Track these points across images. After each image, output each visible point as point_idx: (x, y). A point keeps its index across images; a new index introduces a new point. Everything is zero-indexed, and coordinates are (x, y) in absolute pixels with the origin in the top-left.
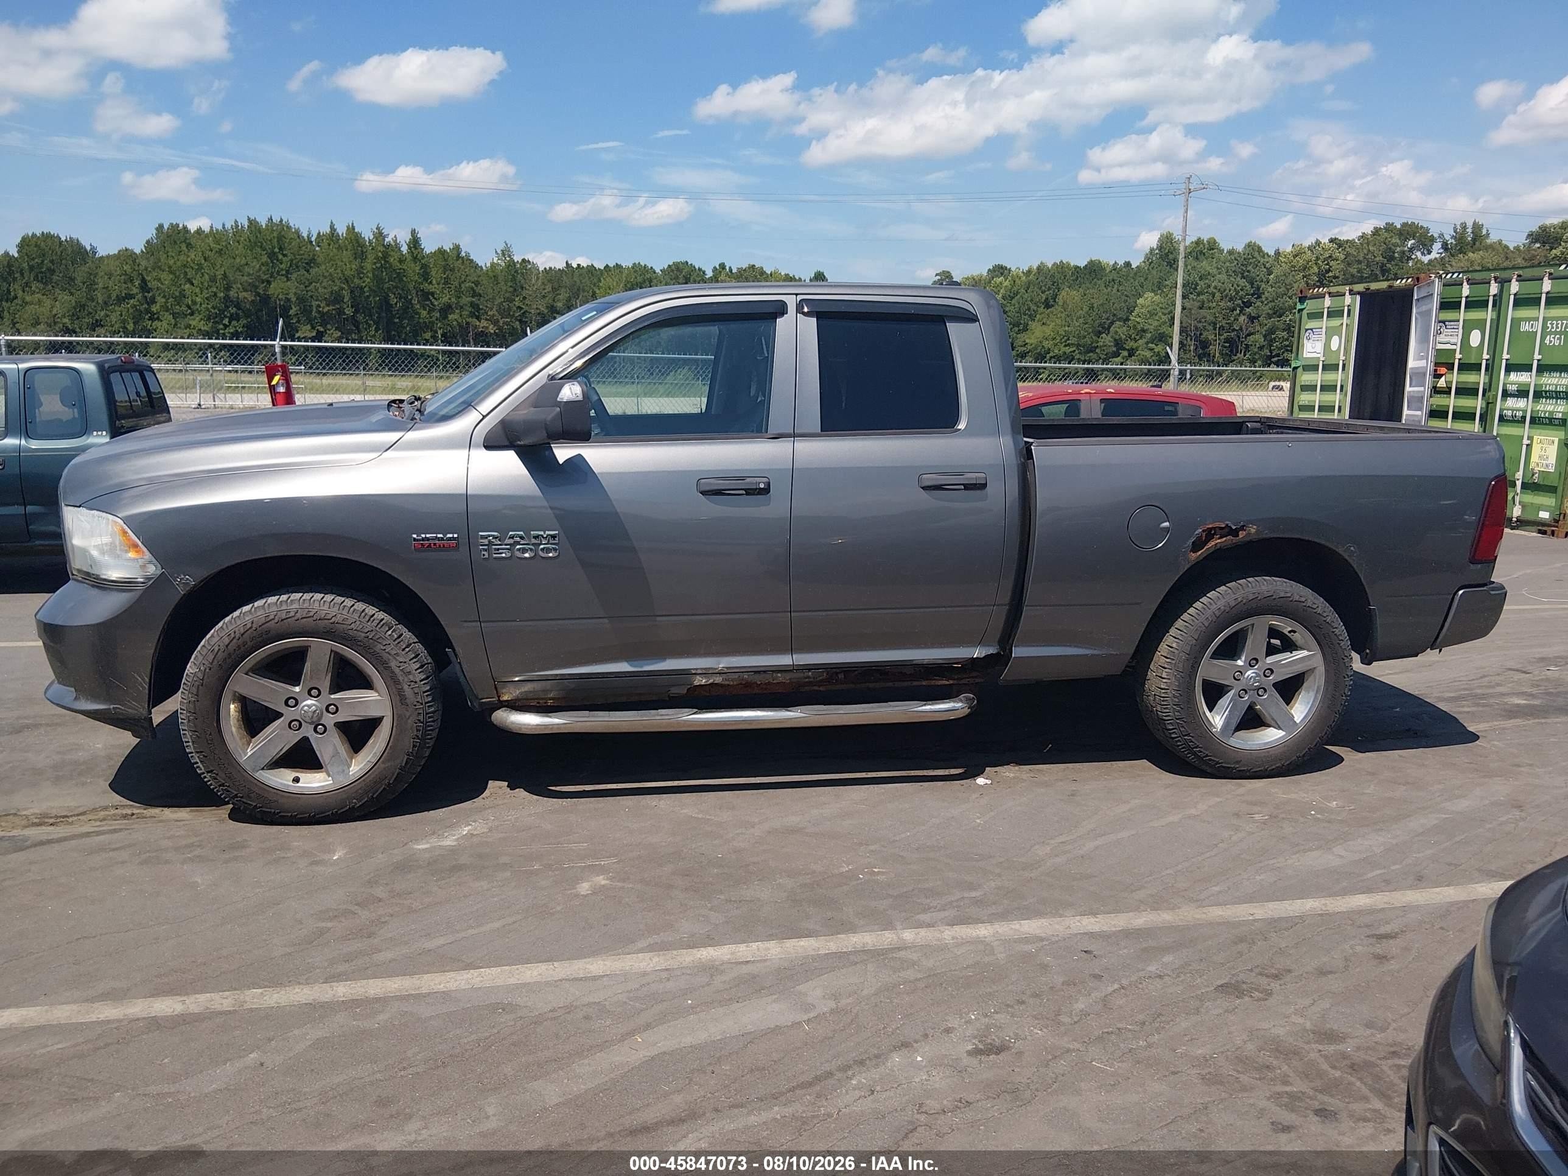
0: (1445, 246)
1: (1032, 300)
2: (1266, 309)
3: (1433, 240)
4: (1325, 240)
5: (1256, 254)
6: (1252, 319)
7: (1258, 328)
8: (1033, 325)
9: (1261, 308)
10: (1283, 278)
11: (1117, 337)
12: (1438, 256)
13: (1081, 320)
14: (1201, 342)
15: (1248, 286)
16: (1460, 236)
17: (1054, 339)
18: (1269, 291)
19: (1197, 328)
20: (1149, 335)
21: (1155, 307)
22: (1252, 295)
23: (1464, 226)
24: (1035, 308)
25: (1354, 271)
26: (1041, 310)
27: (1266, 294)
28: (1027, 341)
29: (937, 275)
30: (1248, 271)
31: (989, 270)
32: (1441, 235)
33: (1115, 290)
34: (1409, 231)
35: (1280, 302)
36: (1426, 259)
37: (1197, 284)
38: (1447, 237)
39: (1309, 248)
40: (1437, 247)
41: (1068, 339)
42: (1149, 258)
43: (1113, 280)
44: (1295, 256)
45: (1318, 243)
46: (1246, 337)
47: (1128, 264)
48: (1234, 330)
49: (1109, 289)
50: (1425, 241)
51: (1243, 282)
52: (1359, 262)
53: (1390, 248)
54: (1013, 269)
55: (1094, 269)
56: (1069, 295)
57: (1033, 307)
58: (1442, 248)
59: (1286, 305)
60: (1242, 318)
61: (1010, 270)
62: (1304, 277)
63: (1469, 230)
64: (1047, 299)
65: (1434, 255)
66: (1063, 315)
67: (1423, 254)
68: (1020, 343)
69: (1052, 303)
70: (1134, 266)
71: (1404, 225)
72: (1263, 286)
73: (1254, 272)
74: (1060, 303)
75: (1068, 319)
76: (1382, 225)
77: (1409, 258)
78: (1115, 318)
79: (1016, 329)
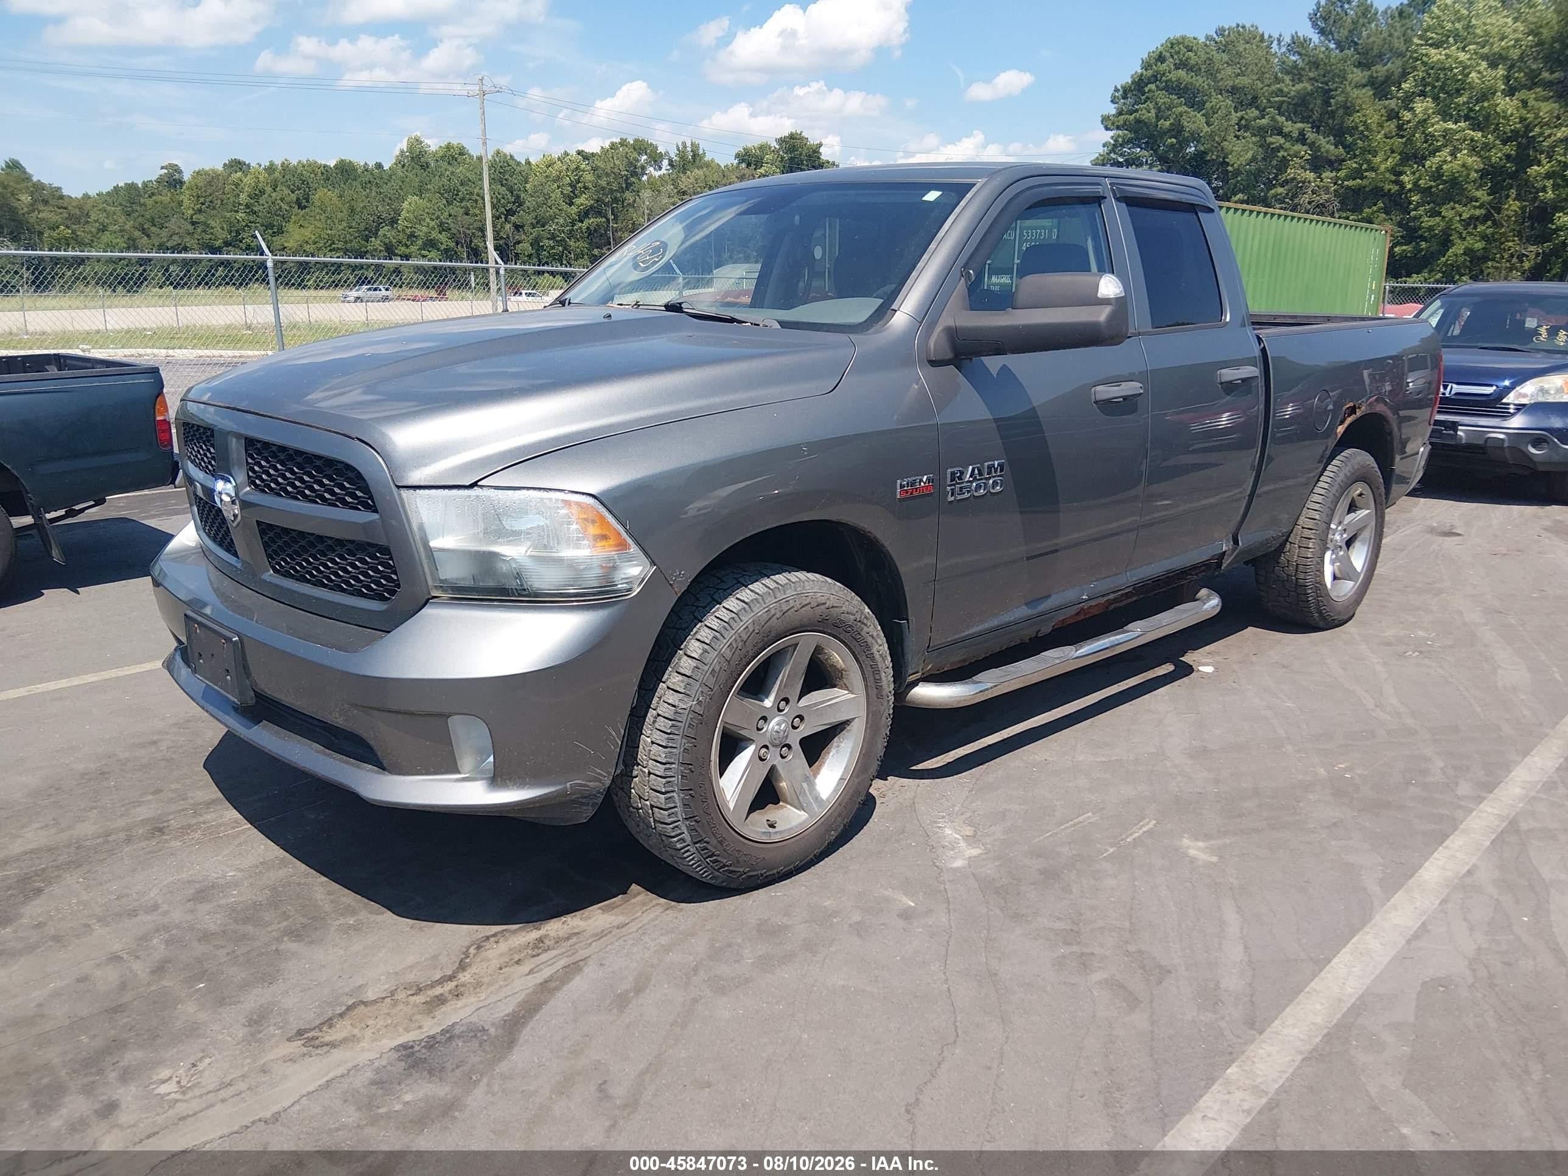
0: (671, 163)
1: (282, 200)
2: (529, 219)
3: (661, 156)
4: (573, 152)
5: (511, 162)
6: (518, 227)
7: (523, 237)
8: (290, 227)
9: (525, 217)
10: (541, 188)
11: (387, 241)
12: (665, 172)
13: (344, 224)
14: (472, 249)
15: (509, 195)
16: (682, 153)
17: (315, 243)
18: (529, 203)
19: (466, 235)
20: (420, 242)
21: (422, 213)
22: (514, 203)
23: (684, 145)
24: (288, 208)
25: (603, 183)
26: (296, 210)
27: (527, 204)
28: (286, 245)
29: (162, 168)
30: (506, 180)
31: (225, 165)
32: (667, 153)
33: (374, 193)
34: (641, 147)
35: (541, 211)
36: (657, 174)
37: (458, 191)
38: (673, 155)
39: (559, 159)
40: (665, 162)
41: (333, 243)
42: (400, 163)
43: (370, 182)
44: (548, 166)
45: (566, 154)
46: (514, 245)
47: (379, 166)
48: (502, 238)
49: (368, 190)
50: (656, 159)
51: (503, 190)
52: (607, 175)
53: (631, 163)
54: (253, 164)
55: (345, 171)
56: (323, 195)
57: (285, 207)
58: (669, 165)
59: (547, 214)
60: (508, 226)
61: (249, 166)
62: (559, 187)
63: (689, 149)
64: (298, 199)
65: (663, 171)
66: (322, 217)
67: (655, 169)
68: (279, 247)
69: (304, 203)
70: (386, 167)
71: (636, 141)
72: (523, 195)
73: (514, 180)
74: (318, 204)
75: (329, 221)
76: (617, 140)
77: (643, 174)
78: (379, 222)
79: (271, 231)
